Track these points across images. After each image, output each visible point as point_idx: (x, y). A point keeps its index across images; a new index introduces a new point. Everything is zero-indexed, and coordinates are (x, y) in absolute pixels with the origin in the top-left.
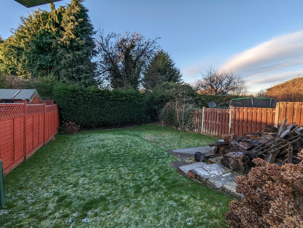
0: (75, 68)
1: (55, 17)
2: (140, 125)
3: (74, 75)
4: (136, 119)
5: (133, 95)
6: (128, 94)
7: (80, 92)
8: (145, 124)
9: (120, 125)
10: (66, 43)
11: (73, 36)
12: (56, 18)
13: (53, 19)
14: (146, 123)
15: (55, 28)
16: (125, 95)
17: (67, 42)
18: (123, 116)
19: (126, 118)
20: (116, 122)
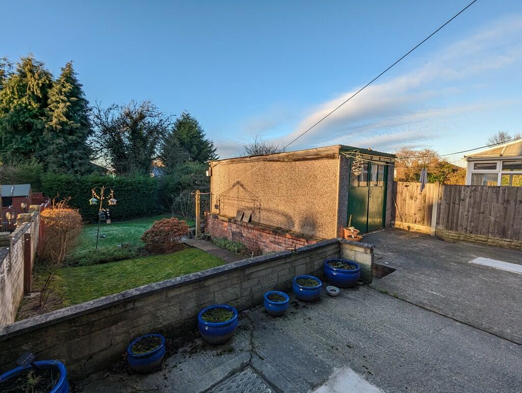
0: (68, 155)
1: (36, 90)
2: (151, 217)
3: (66, 162)
4: (145, 211)
5: (140, 183)
6: (135, 183)
7: (77, 184)
8: (157, 215)
9: (126, 217)
10: (56, 127)
11: (65, 119)
12: (39, 92)
13: (33, 92)
14: (159, 214)
15: (37, 103)
16: (131, 185)
17: (58, 126)
18: (129, 207)
19: (132, 210)
20: (120, 214)
